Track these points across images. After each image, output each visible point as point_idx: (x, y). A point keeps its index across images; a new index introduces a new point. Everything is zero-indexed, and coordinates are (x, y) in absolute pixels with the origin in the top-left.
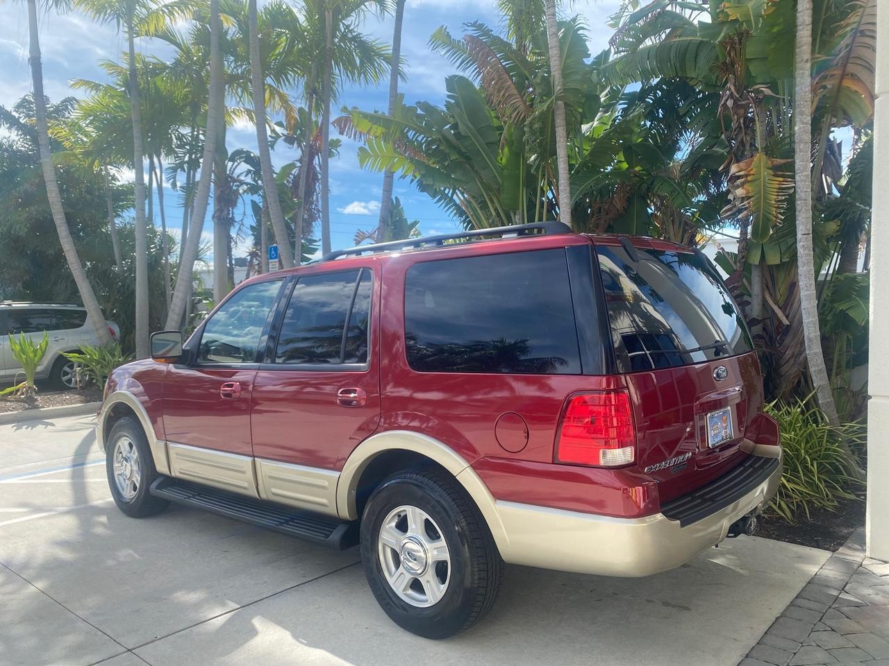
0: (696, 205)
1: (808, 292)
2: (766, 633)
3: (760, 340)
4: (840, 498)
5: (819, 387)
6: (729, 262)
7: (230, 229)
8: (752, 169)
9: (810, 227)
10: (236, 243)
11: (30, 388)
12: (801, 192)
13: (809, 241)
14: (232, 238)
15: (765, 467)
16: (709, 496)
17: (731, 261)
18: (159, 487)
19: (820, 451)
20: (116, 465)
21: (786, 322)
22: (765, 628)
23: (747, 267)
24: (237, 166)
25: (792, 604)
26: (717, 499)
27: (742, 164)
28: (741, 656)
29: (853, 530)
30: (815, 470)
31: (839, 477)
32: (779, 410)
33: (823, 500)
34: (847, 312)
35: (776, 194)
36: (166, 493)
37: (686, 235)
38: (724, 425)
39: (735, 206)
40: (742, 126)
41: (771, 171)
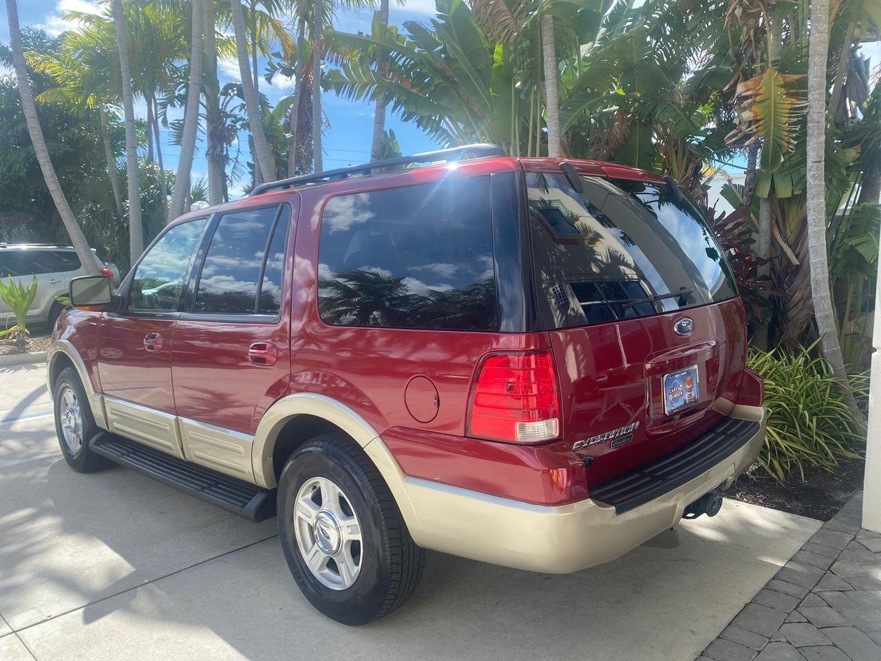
0: (703, 133)
1: (817, 228)
2: (730, 624)
3: (766, 282)
4: (841, 456)
5: (825, 334)
6: (736, 195)
7: (224, 168)
8: (761, 88)
9: (822, 153)
10: (231, 182)
11: (21, 331)
12: (814, 113)
13: (820, 170)
14: (227, 177)
15: (740, 435)
16: (661, 473)
17: (738, 195)
18: (97, 443)
19: (822, 405)
20: (63, 417)
21: (795, 262)
22: (729, 617)
23: (754, 200)
24: (229, 100)
25: (767, 587)
26: (670, 477)
27: (750, 83)
28: (695, 654)
29: (851, 495)
30: (813, 426)
31: (842, 434)
32: (779, 360)
33: (821, 459)
34: (856, 248)
35: (788, 115)
36: (103, 450)
37: (691, 166)
38: (688, 387)
39: (741, 131)
40: (752, 38)
41: (783, 89)
